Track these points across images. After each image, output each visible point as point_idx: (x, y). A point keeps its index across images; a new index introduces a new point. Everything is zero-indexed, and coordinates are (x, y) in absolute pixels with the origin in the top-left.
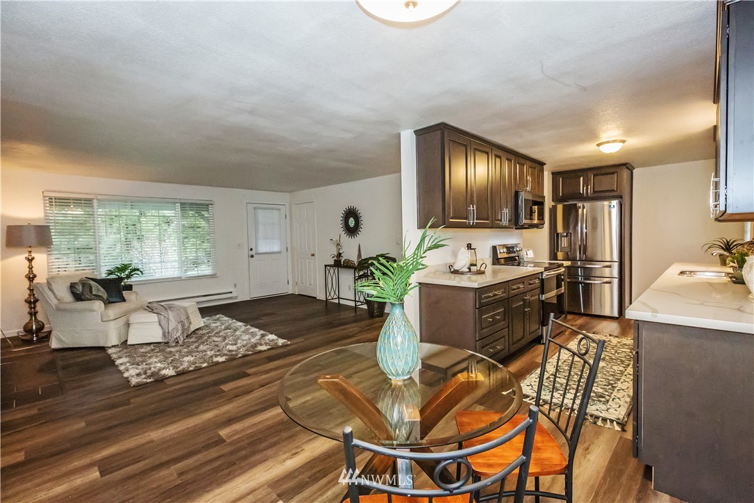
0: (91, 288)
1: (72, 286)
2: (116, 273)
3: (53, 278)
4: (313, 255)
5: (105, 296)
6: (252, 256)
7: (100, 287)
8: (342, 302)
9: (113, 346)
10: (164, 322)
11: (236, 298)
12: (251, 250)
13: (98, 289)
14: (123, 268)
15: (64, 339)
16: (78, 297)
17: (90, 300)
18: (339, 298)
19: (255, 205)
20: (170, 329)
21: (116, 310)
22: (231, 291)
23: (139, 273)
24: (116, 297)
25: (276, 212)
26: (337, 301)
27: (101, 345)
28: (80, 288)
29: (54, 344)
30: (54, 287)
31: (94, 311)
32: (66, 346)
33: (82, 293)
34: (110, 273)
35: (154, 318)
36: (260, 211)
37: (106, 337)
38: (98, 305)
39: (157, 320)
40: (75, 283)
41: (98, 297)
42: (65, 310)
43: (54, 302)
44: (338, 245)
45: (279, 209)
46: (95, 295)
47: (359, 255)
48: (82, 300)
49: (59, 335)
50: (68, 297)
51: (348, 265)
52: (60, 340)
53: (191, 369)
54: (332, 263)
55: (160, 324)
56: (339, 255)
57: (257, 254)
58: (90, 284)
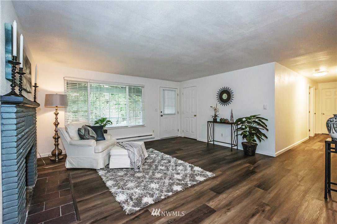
0: (89, 131)
1: (79, 130)
2: (100, 123)
3: (68, 125)
4: (195, 116)
5: (96, 136)
6: (162, 116)
7: (93, 131)
8: (216, 143)
9: (101, 169)
10: (131, 156)
11: (154, 138)
12: (161, 112)
13: (92, 133)
14: (103, 120)
15: (74, 163)
16: (82, 137)
17: (88, 139)
18: (214, 141)
19: (164, 88)
20: (135, 160)
21: (102, 145)
22: (151, 134)
23: (110, 123)
24: (101, 137)
25: (173, 92)
26: (212, 143)
27: (94, 168)
28: (83, 131)
29: (68, 166)
30: (69, 130)
31: (91, 146)
32: (74, 167)
33: (84, 135)
34: (97, 123)
35: (125, 152)
36: (166, 92)
37: (97, 163)
38: (93, 142)
39: (128, 154)
40: (80, 129)
41: (93, 137)
42: (75, 145)
43: (68, 139)
44: (215, 109)
45: (175, 91)
46: (90, 136)
47: (232, 116)
48: (84, 139)
49: (71, 160)
50: (76, 137)
51: (224, 122)
52: (71, 163)
53: (163, 197)
54: (212, 120)
55: (129, 157)
56: (216, 116)
57: (164, 114)
58: (88, 129)
